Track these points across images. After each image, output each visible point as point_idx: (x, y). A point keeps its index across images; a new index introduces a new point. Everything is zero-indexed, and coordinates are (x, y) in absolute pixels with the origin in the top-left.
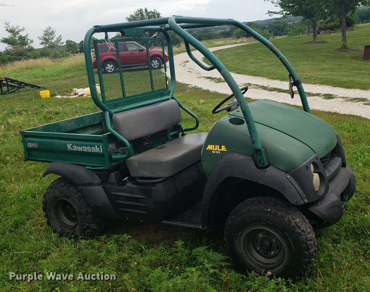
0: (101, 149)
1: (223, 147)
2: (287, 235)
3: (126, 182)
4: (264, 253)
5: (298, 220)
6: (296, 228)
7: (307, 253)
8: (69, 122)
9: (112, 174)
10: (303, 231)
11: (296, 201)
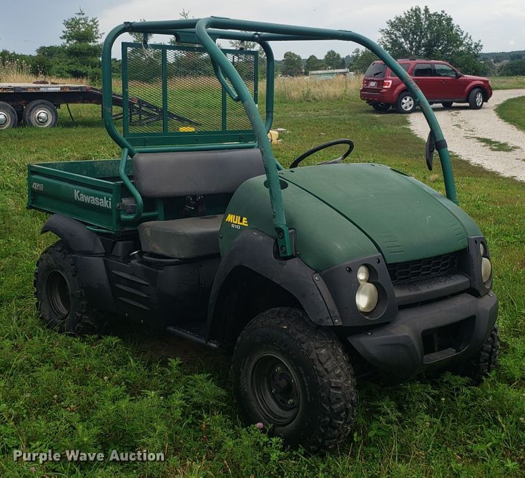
0: (110, 202)
1: (244, 219)
2: (302, 372)
3: (134, 257)
4: (281, 400)
5: (323, 351)
6: (317, 363)
7: (328, 408)
8: (111, 164)
9: (121, 243)
10: (326, 370)
11: (319, 318)
